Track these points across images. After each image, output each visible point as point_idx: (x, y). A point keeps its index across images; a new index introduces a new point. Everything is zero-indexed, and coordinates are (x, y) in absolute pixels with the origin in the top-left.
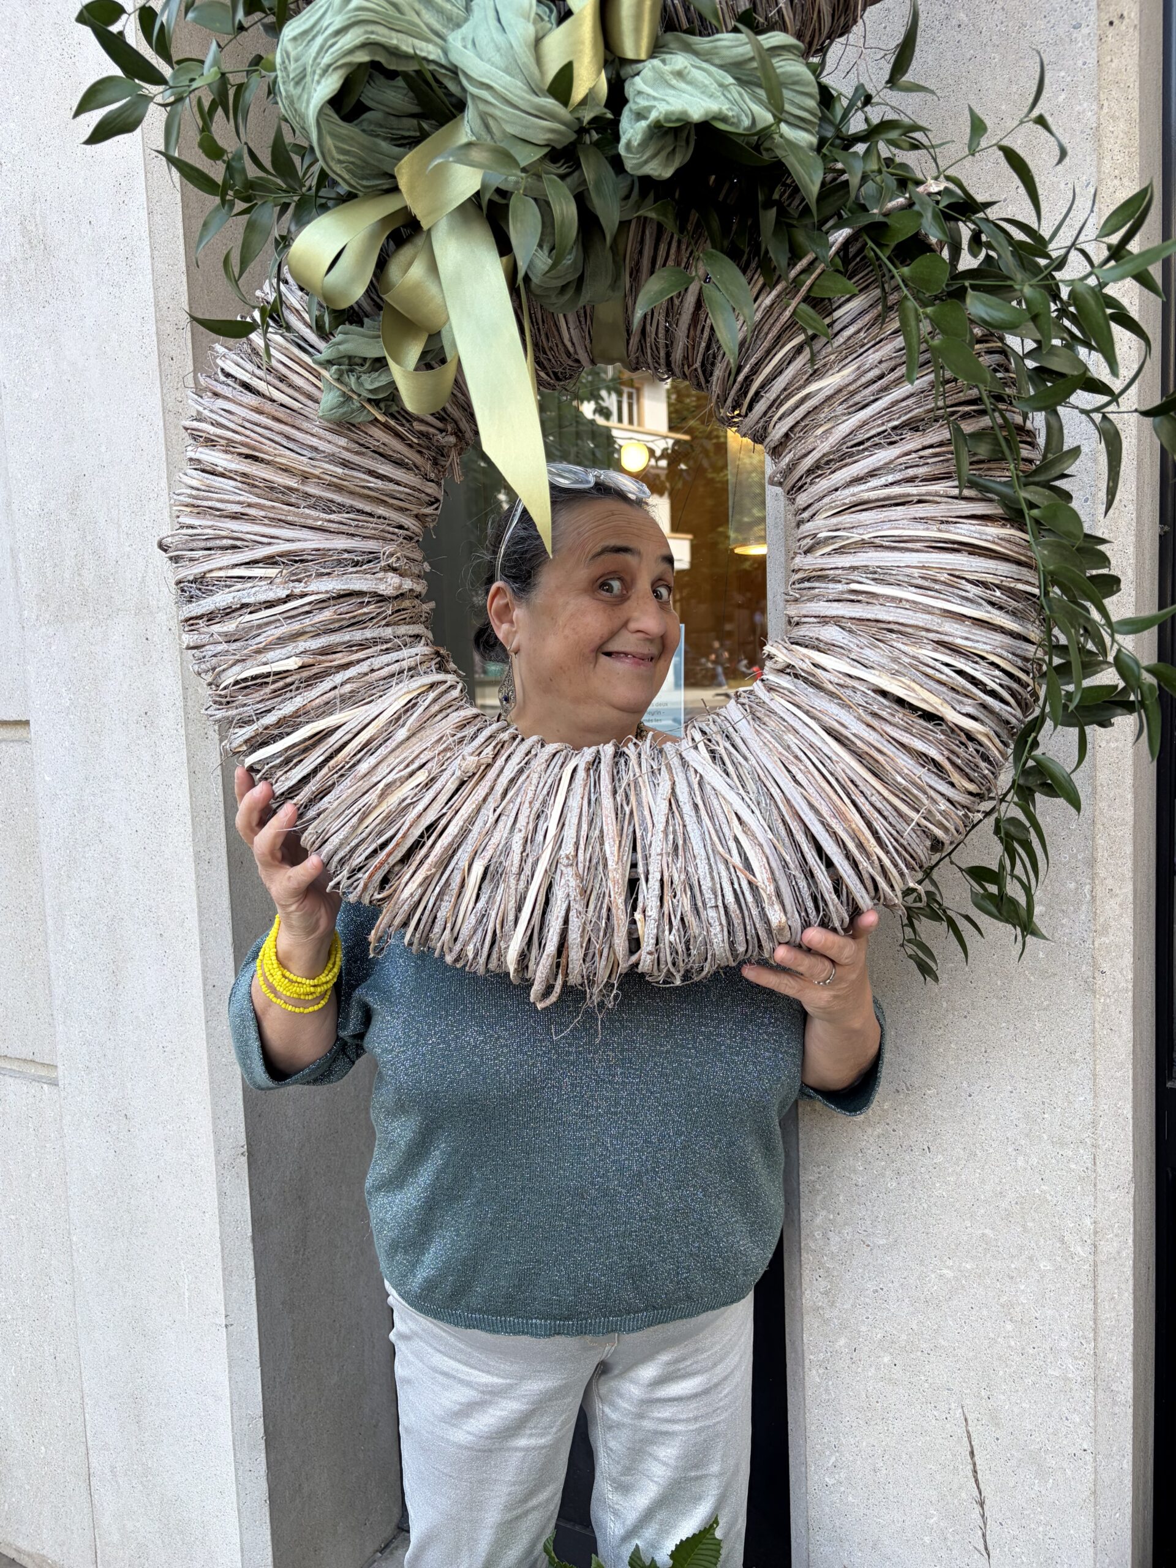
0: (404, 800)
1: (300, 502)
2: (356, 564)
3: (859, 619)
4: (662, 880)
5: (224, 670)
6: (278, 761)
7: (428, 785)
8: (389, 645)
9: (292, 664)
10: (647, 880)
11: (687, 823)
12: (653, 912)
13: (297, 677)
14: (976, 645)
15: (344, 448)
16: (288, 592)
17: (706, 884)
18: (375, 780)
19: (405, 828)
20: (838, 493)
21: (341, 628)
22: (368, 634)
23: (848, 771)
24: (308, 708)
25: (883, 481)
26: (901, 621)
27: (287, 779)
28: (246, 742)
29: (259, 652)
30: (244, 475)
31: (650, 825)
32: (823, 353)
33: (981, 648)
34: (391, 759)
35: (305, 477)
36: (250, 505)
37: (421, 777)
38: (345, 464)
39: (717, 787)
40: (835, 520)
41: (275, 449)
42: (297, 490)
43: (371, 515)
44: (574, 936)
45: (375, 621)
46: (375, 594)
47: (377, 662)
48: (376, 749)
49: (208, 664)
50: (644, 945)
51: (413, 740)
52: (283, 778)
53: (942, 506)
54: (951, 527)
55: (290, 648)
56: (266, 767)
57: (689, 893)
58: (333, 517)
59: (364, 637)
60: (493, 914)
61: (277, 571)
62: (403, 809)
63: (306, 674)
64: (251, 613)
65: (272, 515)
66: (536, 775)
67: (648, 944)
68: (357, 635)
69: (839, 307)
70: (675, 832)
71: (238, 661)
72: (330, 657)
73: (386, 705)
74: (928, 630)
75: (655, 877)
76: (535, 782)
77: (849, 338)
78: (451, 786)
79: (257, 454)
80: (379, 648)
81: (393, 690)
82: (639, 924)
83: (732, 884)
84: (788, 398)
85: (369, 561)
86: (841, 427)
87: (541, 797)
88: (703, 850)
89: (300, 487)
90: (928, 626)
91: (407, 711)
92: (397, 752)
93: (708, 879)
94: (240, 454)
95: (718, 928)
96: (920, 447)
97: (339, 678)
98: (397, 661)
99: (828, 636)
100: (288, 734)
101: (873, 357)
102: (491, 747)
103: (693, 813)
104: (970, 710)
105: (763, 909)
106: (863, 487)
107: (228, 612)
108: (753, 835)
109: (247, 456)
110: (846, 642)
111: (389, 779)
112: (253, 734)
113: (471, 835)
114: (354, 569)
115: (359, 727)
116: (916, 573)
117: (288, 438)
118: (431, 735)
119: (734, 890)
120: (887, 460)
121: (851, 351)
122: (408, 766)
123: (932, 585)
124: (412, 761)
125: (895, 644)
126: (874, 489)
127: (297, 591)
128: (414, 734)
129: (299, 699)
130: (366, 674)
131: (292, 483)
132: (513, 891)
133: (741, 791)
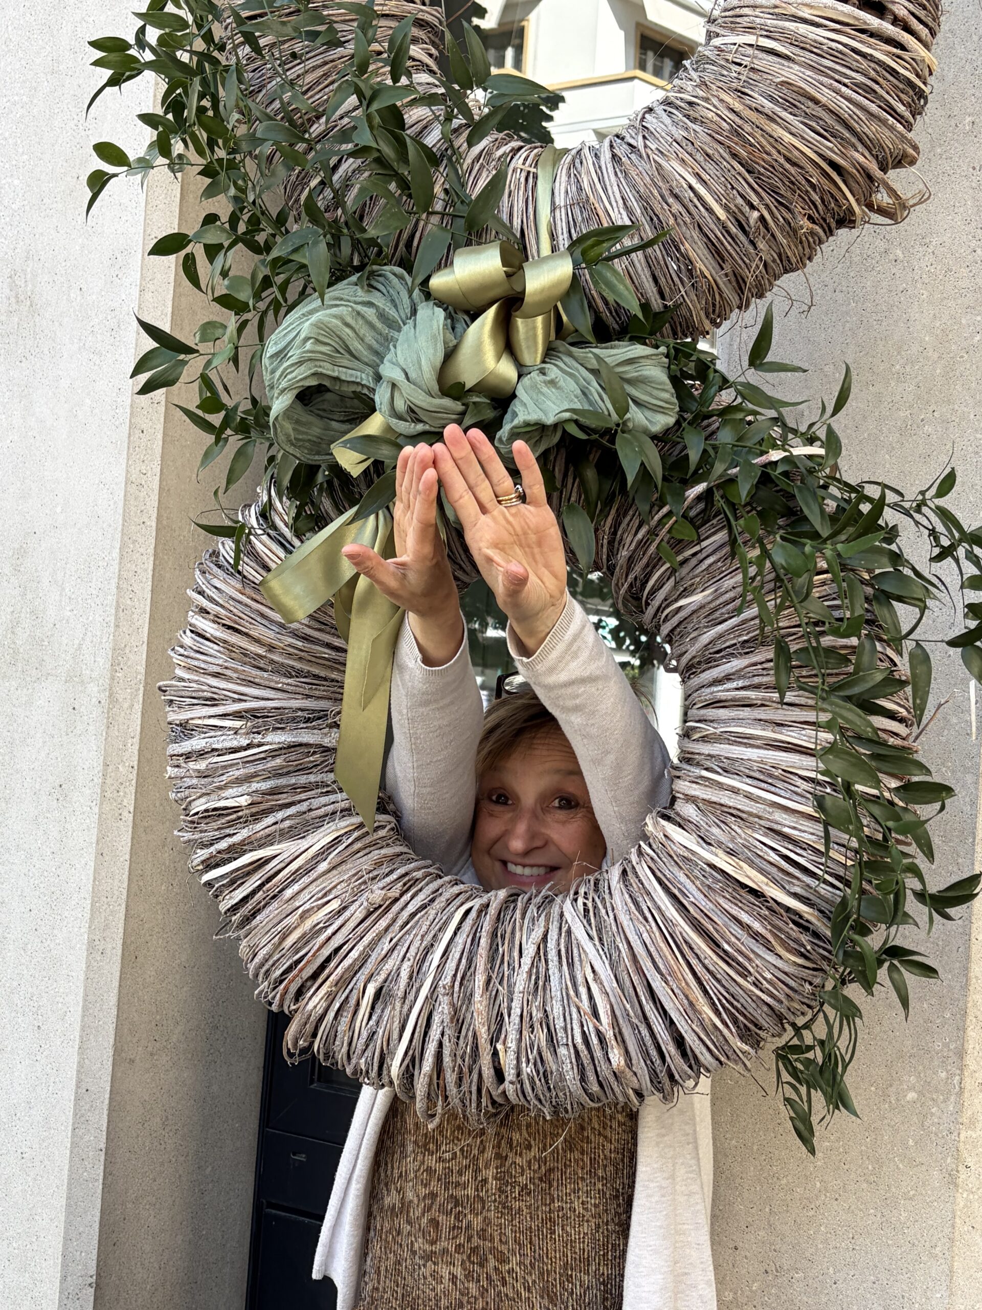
0: (318, 924)
1: (266, 667)
2: (308, 720)
3: (709, 802)
4: (521, 1016)
5: (194, 800)
6: (225, 882)
7: (340, 912)
8: (329, 789)
9: (244, 801)
10: (509, 1016)
11: (550, 966)
12: (512, 1045)
13: (247, 811)
14: (803, 834)
15: (306, 625)
16: (248, 742)
17: (560, 1024)
18: (297, 904)
19: (315, 948)
20: (703, 690)
21: (288, 773)
22: (312, 778)
23: (685, 934)
24: (253, 839)
25: (734, 685)
26: (739, 807)
27: (231, 898)
28: (203, 862)
29: (220, 788)
30: (225, 642)
31: (517, 966)
32: (691, 575)
33: (807, 838)
34: (311, 888)
35: (271, 648)
36: (226, 668)
37: (335, 905)
38: (306, 638)
39: (579, 938)
40: (703, 712)
41: (251, 623)
42: (265, 657)
43: (325, 679)
44: (447, 1059)
45: (319, 767)
46: (321, 746)
47: (316, 803)
48: (301, 878)
49: (183, 794)
50: (506, 1074)
51: (334, 872)
52: (227, 897)
53: (780, 711)
54: (784, 729)
55: (244, 788)
56: (217, 886)
57: (545, 1030)
58: (290, 681)
59: (308, 781)
60: (381, 1031)
61: (241, 723)
62: (316, 931)
63: (254, 810)
64: (219, 755)
65: (243, 677)
66: (434, 912)
67: (510, 1074)
68: (303, 780)
69: (707, 538)
70: (538, 972)
71: (203, 795)
72: (276, 797)
73: (315, 840)
74: (760, 818)
75: (516, 1011)
76: (431, 918)
77: (710, 565)
78: (359, 915)
79: (237, 626)
80: (319, 790)
81: (322, 829)
82: (501, 1054)
83: (582, 1026)
84: (668, 606)
85: (319, 718)
86: (705, 636)
87: (433, 933)
88: (559, 993)
89: (268, 655)
90: (760, 814)
91: (333, 846)
92: (318, 882)
93: (562, 1019)
94: (224, 625)
95: (569, 1065)
96: (763, 660)
97: (280, 815)
98: (333, 803)
99: (686, 812)
100: (235, 859)
101: (728, 583)
102: (401, 883)
103: (556, 959)
104: (798, 890)
105: (607, 1052)
106: (720, 688)
107: (202, 754)
108: (601, 983)
109: (229, 627)
110: (698, 819)
111: (307, 906)
112: (208, 856)
113: (369, 960)
114: (305, 725)
115: (291, 858)
116: (755, 766)
117: (262, 615)
118: (349, 870)
119: (583, 1033)
120: (739, 667)
121: (713, 575)
122: (325, 895)
123: (766, 779)
124: (330, 890)
125: (733, 827)
126: (728, 690)
127: (256, 741)
128: (334, 868)
129: (246, 830)
130: (305, 813)
131: (261, 651)
132: (397, 1013)
133: (597, 942)
